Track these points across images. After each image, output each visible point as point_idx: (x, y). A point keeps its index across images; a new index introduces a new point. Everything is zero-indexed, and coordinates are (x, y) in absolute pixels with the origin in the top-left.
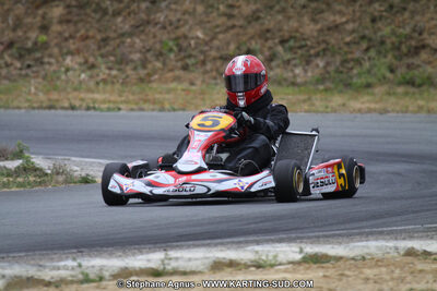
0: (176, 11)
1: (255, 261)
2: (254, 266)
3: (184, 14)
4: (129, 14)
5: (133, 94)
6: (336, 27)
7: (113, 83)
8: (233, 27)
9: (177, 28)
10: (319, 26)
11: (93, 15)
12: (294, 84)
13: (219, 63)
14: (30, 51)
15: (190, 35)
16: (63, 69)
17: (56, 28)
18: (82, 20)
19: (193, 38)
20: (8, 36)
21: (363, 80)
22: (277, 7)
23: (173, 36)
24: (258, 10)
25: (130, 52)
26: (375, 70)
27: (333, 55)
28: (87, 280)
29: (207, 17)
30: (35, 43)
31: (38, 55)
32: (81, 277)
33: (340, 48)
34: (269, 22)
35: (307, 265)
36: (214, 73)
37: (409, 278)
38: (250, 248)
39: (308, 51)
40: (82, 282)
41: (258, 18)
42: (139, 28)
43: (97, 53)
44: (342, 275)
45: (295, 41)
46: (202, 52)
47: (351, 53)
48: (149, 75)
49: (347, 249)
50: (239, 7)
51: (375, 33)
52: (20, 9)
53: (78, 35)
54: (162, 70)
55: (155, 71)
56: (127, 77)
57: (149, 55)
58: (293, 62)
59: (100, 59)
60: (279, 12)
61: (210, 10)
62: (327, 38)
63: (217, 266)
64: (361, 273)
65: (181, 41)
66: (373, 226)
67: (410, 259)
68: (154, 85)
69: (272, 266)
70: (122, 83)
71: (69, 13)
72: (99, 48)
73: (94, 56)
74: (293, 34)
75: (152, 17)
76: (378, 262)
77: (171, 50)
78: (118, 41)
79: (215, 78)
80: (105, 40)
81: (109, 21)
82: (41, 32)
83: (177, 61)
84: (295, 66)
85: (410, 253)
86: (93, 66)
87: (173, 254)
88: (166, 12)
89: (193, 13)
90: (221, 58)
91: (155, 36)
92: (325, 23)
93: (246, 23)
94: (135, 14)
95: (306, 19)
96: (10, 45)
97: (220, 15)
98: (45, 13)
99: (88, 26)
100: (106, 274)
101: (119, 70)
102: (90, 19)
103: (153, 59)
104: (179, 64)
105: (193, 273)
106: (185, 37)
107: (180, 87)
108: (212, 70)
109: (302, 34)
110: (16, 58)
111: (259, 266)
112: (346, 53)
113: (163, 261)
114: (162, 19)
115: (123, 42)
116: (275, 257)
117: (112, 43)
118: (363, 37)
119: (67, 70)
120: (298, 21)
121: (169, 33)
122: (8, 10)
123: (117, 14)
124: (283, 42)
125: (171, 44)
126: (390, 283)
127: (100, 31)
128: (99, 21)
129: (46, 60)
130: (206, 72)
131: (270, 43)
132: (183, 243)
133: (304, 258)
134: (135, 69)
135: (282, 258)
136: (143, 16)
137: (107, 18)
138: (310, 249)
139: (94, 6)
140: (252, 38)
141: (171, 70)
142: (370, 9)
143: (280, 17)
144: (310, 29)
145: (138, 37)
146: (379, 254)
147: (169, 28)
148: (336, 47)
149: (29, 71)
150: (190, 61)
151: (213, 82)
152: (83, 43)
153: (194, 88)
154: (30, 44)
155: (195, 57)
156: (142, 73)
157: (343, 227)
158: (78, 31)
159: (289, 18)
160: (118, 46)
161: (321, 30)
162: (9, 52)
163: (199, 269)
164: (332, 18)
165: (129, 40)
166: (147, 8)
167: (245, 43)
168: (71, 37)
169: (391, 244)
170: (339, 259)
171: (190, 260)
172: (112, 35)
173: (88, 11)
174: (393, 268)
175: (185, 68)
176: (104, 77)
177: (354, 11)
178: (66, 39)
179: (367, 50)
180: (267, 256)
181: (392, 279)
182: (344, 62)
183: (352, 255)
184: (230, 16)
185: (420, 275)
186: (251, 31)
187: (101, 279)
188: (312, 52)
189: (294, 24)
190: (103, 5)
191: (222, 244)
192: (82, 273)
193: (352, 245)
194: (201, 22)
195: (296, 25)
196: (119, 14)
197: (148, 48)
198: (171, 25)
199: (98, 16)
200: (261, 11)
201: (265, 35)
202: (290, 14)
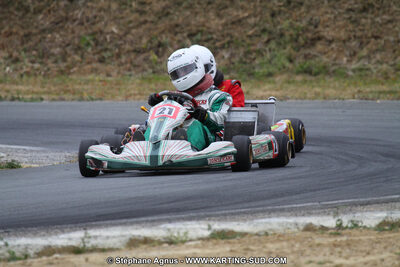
0: (92, 8)
1: (168, 238)
2: (167, 242)
3: (100, 10)
4: (49, 11)
5: (55, 85)
6: (239, 22)
7: (35, 75)
8: (145, 22)
9: (93, 24)
10: (223, 21)
11: (16, 13)
13: (133, 56)
15: (106, 30)
18: (6, 18)
19: (108, 33)
21: (264, 70)
22: (185, 4)
23: (90, 31)
24: (164, 9)
25: (51, 47)
26: (276, 60)
27: (237, 48)
28: (13, 258)
29: (121, 13)
32: (7, 255)
33: (243, 41)
34: (178, 17)
35: (215, 241)
36: (128, 65)
37: (308, 252)
38: (163, 226)
39: (214, 43)
40: (9, 260)
41: (168, 14)
42: (59, 24)
43: (21, 48)
44: (247, 249)
45: (202, 35)
46: (117, 46)
47: (253, 45)
48: (69, 68)
49: (252, 226)
50: (150, 4)
51: (275, 26)
53: (3, 31)
54: (81, 62)
55: (74, 64)
56: (49, 69)
57: (68, 49)
59: (23, 53)
60: (186, 8)
61: (123, 7)
62: (232, 31)
63: (133, 243)
64: (264, 247)
65: (97, 36)
66: (275, 204)
67: (308, 234)
68: (74, 77)
69: (183, 242)
70: (44, 76)
72: (22, 43)
73: (18, 51)
74: (200, 28)
75: (71, 14)
76: (280, 237)
77: (88, 44)
78: (39, 36)
79: (129, 70)
80: (28, 36)
81: (31, 18)
83: (94, 54)
85: (309, 228)
86: (17, 60)
87: (92, 232)
88: (83, 10)
89: (107, 10)
90: (135, 51)
91: (73, 32)
92: (229, 18)
93: (156, 19)
94: (54, 11)
95: (212, 15)
97: (132, 12)
99: (12, 23)
100: (31, 252)
101: (41, 63)
102: (13, 17)
103: (72, 52)
104: (96, 57)
105: (111, 250)
106: (101, 32)
107: (97, 78)
108: (126, 63)
109: (209, 28)
111: (171, 242)
112: (249, 45)
113: (83, 239)
114: (79, 16)
115: (45, 38)
116: (186, 233)
117: (33, 38)
118: (264, 31)
120: (205, 16)
121: (86, 28)
123: (38, 11)
124: (191, 36)
125: (88, 38)
126: (292, 257)
127: (23, 28)
128: (21, 18)
130: (121, 64)
131: (179, 37)
132: (102, 222)
133: (212, 234)
134: (56, 62)
135: (192, 235)
136: (62, 13)
137: (29, 15)
138: (218, 226)
139: (16, 4)
140: (163, 32)
141: (89, 63)
142: (270, 5)
143: (188, 13)
144: (215, 23)
145: (58, 32)
146: (281, 230)
147: (86, 24)
148: (240, 40)
150: (108, 54)
151: (128, 73)
152: (10, 38)
153: (109, 79)
155: (111, 50)
156: (63, 65)
157: (246, 205)
158: (2, 28)
159: (197, 13)
160: (40, 41)
161: (226, 24)
163: (115, 247)
164: (235, 13)
165: (49, 36)
166: (66, 6)
167: (156, 37)
169: (292, 220)
170: (244, 234)
171: (108, 237)
172: (34, 31)
173: (12, 9)
174: (293, 242)
175: (102, 61)
176: (28, 70)
177: (255, 6)
179: (268, 41)
180: (178, 233)
181: (293, 252)
182: (247, 53)
183: (255, 230)
184: (142, 13)
185: (318, 249)
187: (26, 257)
188: (218, 44)
189: (200, 19)
190: (25, 4)
191: (137, 223)
192: (9, 252)
193: (256, 221)
194: (115, 18)
195: (202, 20)
196: (40, 11)
197: (67, 42)
198: (88, 21)
199: (20, 14)
200: (170, 7)
201: (174, 29)
202: (197, 10)
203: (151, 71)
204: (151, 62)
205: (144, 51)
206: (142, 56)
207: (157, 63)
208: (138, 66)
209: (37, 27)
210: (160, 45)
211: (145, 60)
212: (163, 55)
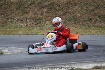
0: (74, 9)
3: (76, 10)
4: (62, 10)
8: (87, 13)
9: (74, 13)
12: (101, 27)
13: (83, 22)
14: (38, 20)
15: (77, 15)
16: (45, 24)
17: (45, 14)
18: (51, 12)
19: (77, 16)
20: (33, 16)
23: (73, 16)
24: (93, 9)
29: (81, 11)
30: (40, 18)
31: (40, 21)
41: (93, 10)
42: (64, 14)
45: (102, 16)
46: (79, 19)
50: (89, 8)
52: (36, 10)
54: (69, 24)
57: (66, 20)
58: (101, 22)
60: (98, 9)
61: (82, 9)
65: (74, 17)
71: (48, 10)
75: (68, 11)
77: (72, 19)
79: (82, 26)
81: (57, 12)
82: (41, 15)
83: (73, 22)
84: (102, 22)
88: (71, 10)
89: (78, 10)
90: (84, 21)
91: (68, 16)
93: (90, 12)
94: (64, 10)
96: (34, 18)
97: (84, 10)
98: (42, 10)
102: (53, 12)
106: (76, 16)
109: (104, 14)
110: (35, 22)
119: (46, 25)
120: (103, 11)
122: (33, 10)
123: (59, 10)
124: (99, 16)
125: (72, 17)
127: (55, 15)
128: (55, 12)
129: (42, 22)
130: (80, 24)
131: (96, 17)
136: (66, 11)
137: (57, 11)
139: (54, 9)
140: (92, 15)
141: (71, 24)
143: (99, 10)
145: (64, 16)
149: (37, 25)
150: (77, 22)
152: (51, 18)
153: (76, 28)
154: (38, 18)
158: (50, 15)
162: (33, 20)
165: (62, 17)
166: (67, 9)
167: (90, 17)
168: (48, 16)
172: (58, 16)
175: (75, 24)
178: (47, 17)
184: (87, 10)
186: (91, 14)
190: (56, 8)
194: (79, 12)
195: (102, 12)
196: (60, 10)
197: (66, 18)
198: (72, 13)
199: (55, 11)
200: (94, 9)
201: (95, 15)
202: (101, 10)
203: (87, 26)
204: (88, 24)
205: (86, 21)
206: (86, 22)
207: (89, 24)
208: (85, 25)
209: (59, 14)
210: (91, 19)
211: (87, 23)
212: (91, 22)
